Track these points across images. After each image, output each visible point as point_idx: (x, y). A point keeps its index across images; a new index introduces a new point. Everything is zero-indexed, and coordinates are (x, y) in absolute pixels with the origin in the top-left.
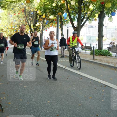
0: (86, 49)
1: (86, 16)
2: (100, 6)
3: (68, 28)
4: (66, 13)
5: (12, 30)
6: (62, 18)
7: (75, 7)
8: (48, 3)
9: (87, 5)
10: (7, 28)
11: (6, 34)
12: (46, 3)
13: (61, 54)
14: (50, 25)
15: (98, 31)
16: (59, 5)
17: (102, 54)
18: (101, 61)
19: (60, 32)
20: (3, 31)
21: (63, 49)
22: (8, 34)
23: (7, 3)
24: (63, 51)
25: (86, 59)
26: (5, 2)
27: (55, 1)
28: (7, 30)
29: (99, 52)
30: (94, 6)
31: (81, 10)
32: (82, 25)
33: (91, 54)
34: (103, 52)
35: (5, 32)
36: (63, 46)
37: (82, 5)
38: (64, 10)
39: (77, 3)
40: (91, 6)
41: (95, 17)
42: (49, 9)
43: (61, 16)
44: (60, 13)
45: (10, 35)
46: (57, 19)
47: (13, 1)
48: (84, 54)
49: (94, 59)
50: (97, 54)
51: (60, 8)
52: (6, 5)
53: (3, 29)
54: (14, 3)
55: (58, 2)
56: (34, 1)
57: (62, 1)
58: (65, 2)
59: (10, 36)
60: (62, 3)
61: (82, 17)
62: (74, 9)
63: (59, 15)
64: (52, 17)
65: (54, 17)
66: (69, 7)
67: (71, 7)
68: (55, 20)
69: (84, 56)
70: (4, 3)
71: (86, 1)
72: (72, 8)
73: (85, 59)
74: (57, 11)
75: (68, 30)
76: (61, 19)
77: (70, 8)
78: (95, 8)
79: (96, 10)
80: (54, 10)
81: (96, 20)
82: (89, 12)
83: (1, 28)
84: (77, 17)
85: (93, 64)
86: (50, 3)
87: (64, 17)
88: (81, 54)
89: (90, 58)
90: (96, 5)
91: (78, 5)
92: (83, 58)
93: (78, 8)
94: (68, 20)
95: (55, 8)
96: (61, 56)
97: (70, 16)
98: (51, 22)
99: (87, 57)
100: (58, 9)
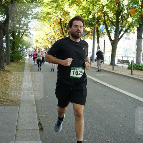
0: (124, 62)
1: (123, 29)
2: (139, 19)
3: (105, 40)
4: (103, 25)
5: (47, 42)
6: (99, 29)
7: (113, 19)
8: (84, 15)
9: (125, 17)
10: (42, 40)
11: (41, 45)
12: (82, 15)
13: (97, 68)
14: (86, 37)
15: (137, 45)
16: (96, 17)
17: (140, 68)
18: (140, 76)
19: (96, 45)
20: (38, 42)
21: (99, 62)
22: (43, 46)
23: (44, 15)
24: (100, 65)
25: (124, 74)
26: (41, 13)
27: (92, 13)
28: (42, 41)
29: (137, 66)
30: (133, 18)
31: (119, 22)
32: (119, 38)
33: (128, 69)
34: (141, 66)
35: (40, 43)
36: (99, 60)
37: (120, 17)
38: (101, 22)
39: (114, 16)
40: (129, 18)
41: (134, 30)
42: (86, 21)
43: (97, 28)
44: (97, 25)
45: (45, 46)
46: (93, 31)
47: (49, 13)
48: (121, 68)
49: (132, 74)
50: (135, 69)
51: (97, 20)
52: (42, 16)
53: (38, 40)
54: (51, 15)
55: (95, 14)
56: (70, 13)
57: (99, 13)
58: (102, 14)
59: (45, 48)
60: (100, 15)
61: (119, 30)
62: (111, 22)
63: (96, 27)
64: (88, 29)
65: (90, 29)
66: (106, 19)
67: (108, 19)
68: (91, 32)
69: (122, 70)
70: (40, 15)
71: (124, 13)
72: (110, 20)
73: (122, 74)
74: (94, 23)
75: (104, 43)
76: (98, 31)
77: (108, 21)
78: (134, 21)
79: (135, 23)
80: (90, 22)
81: (134, 33)
82: (127, 25)
83: (36, 39)
84: (114, 30)
85: (131, 79)
86: (86, 15)
87: (100, 29)
88: (118, 68)
89: (128, 73)
90: (134, 17)
91: (116, 17)
92: (121, 72)
93: (116, 20)
94: (104, 32)
95: (92, 20)
96: (97, 70)
97: (107, 28)
98: (88, 34)
99: (124, 72)
100: (95, 21)
